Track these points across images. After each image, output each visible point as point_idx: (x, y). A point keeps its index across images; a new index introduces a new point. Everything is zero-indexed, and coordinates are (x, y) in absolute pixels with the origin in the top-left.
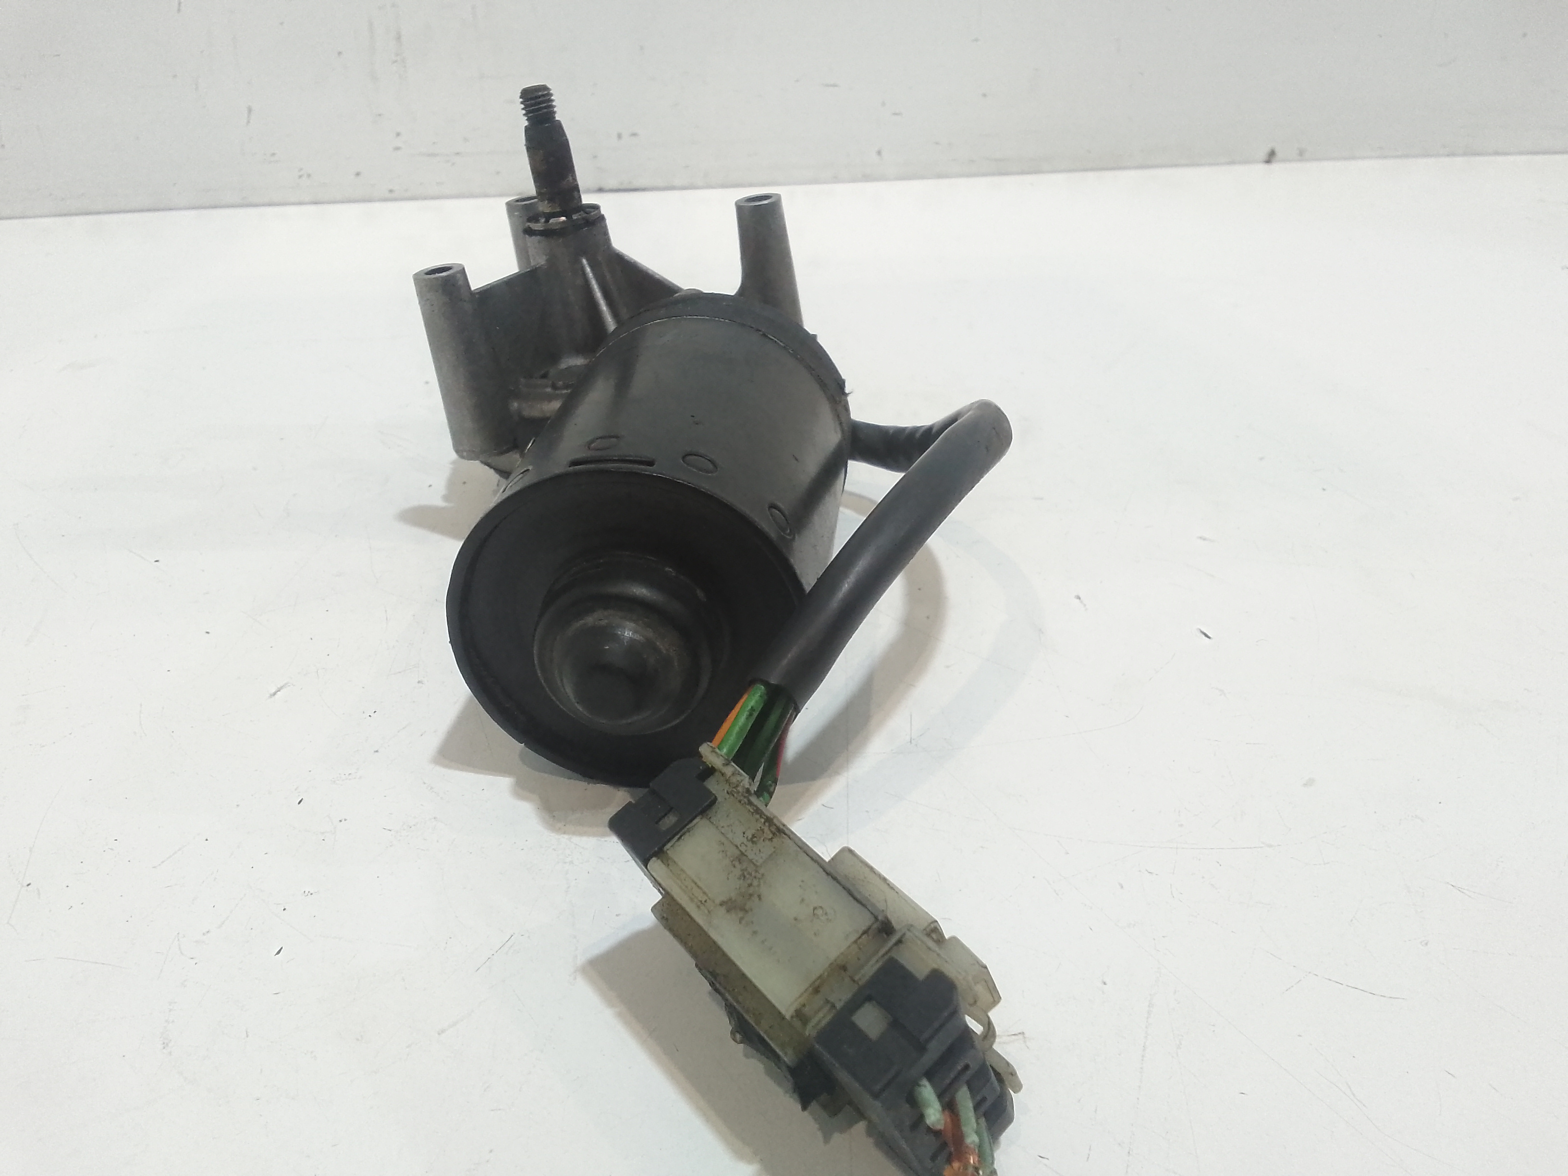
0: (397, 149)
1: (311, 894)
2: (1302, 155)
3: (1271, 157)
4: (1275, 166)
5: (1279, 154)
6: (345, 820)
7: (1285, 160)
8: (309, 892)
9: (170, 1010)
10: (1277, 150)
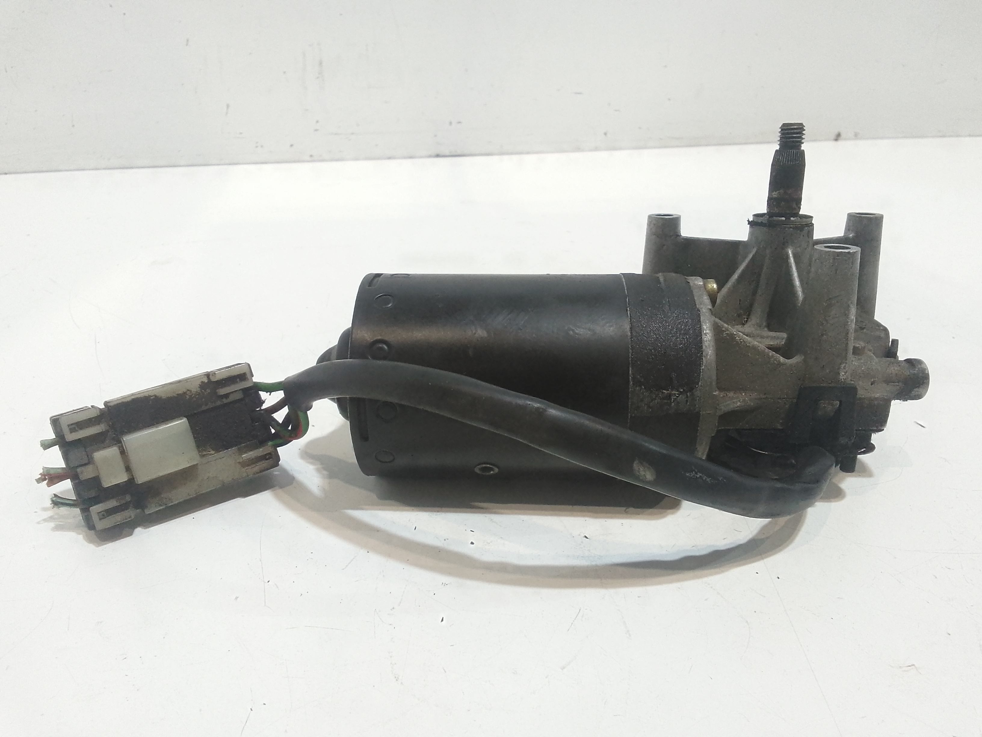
0: (316, 130)
1: (447, 585)
2: (856, 136)
3: (838, 137)
4: (840, 143)
5: (843, 135)
6: (448, 539)
7: (845, 139)
8: (445, 583)
9: (391, 657)
10: (842, 134)
